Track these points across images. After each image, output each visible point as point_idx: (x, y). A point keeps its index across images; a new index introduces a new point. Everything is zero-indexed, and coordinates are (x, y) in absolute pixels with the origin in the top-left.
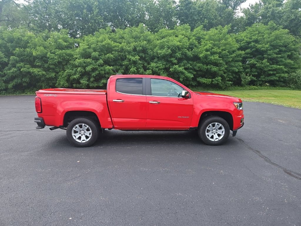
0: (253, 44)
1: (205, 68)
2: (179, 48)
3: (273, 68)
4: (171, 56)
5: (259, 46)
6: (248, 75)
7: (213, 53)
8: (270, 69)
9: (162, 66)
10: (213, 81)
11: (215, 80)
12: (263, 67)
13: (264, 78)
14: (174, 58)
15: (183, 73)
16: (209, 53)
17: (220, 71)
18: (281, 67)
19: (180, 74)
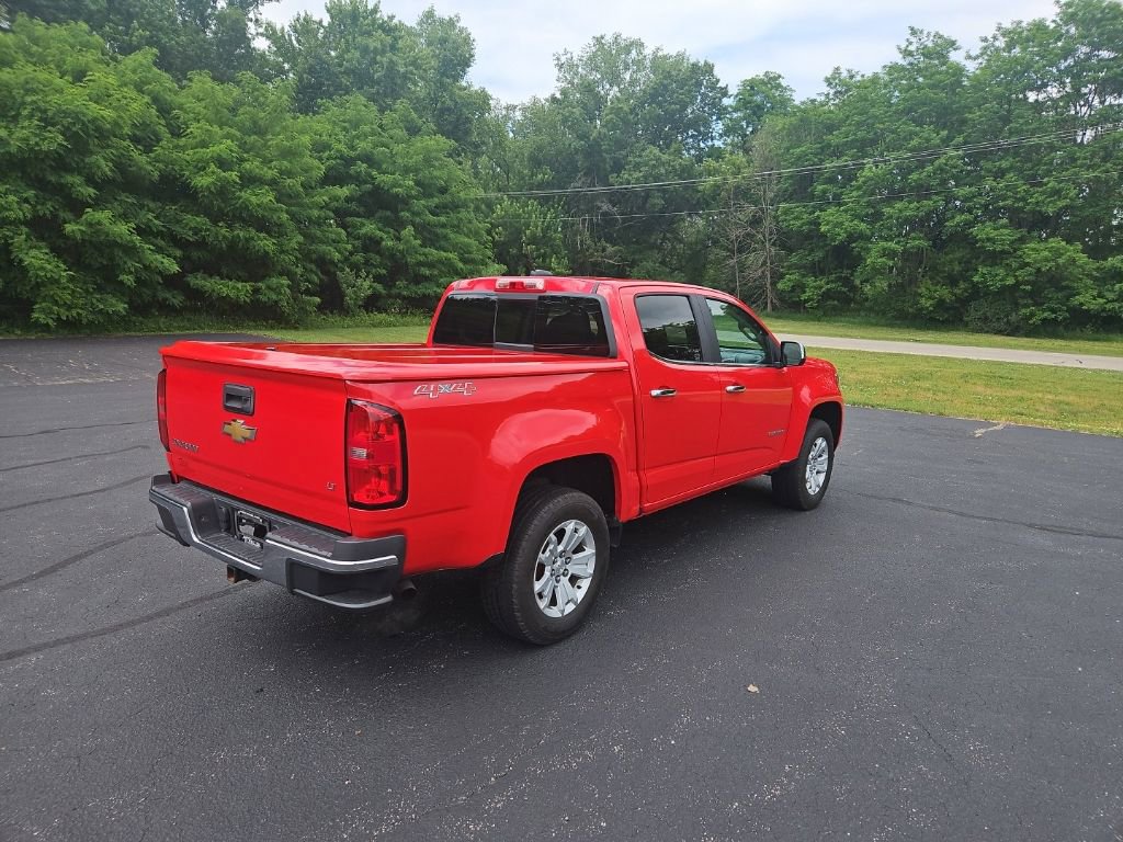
0: (362, 167)
1: (224, 237)
2: (102, 134)
3: (431, 258)
4: (60, 163)
5: (381, 178)
6: (363, 274)
7: (249, 180)
8: (422, 258)
9: (15, 206)
10: (256, 291)
11: (269, 288)
12: (401, 252)
13: (406, 287)
14: (80, 174)
15: (130, 250)
16: (234, 175)
17: (282, 252)
18: (451, 255)
19: (118, 253)
